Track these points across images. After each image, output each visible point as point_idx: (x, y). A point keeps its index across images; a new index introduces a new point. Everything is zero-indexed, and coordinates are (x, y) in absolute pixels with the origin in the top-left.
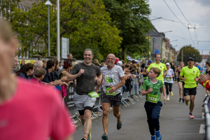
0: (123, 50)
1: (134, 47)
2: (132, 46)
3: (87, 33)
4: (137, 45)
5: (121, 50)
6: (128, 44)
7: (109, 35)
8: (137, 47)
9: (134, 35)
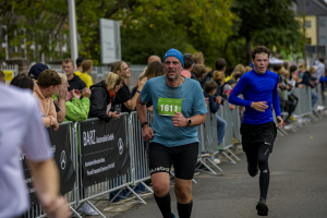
0: (248, 40)
1: (267, 34)
2: (263, 33)
3: (159, 8)
4: (274, 30)
5: (244, 41)
6: (255, 28)
7: (207, 10)
8: (274, 35)
9: (267, 11)
